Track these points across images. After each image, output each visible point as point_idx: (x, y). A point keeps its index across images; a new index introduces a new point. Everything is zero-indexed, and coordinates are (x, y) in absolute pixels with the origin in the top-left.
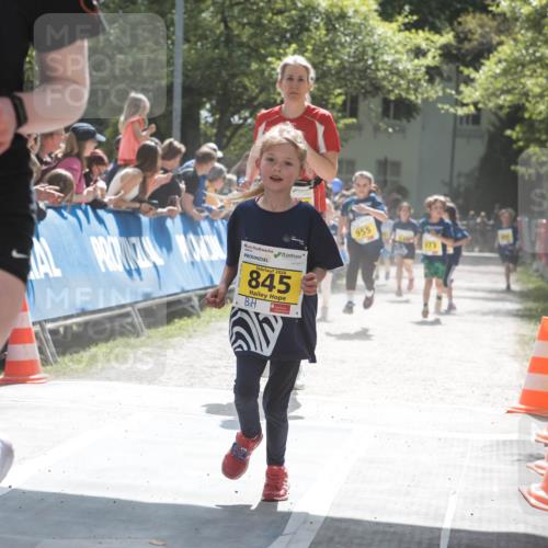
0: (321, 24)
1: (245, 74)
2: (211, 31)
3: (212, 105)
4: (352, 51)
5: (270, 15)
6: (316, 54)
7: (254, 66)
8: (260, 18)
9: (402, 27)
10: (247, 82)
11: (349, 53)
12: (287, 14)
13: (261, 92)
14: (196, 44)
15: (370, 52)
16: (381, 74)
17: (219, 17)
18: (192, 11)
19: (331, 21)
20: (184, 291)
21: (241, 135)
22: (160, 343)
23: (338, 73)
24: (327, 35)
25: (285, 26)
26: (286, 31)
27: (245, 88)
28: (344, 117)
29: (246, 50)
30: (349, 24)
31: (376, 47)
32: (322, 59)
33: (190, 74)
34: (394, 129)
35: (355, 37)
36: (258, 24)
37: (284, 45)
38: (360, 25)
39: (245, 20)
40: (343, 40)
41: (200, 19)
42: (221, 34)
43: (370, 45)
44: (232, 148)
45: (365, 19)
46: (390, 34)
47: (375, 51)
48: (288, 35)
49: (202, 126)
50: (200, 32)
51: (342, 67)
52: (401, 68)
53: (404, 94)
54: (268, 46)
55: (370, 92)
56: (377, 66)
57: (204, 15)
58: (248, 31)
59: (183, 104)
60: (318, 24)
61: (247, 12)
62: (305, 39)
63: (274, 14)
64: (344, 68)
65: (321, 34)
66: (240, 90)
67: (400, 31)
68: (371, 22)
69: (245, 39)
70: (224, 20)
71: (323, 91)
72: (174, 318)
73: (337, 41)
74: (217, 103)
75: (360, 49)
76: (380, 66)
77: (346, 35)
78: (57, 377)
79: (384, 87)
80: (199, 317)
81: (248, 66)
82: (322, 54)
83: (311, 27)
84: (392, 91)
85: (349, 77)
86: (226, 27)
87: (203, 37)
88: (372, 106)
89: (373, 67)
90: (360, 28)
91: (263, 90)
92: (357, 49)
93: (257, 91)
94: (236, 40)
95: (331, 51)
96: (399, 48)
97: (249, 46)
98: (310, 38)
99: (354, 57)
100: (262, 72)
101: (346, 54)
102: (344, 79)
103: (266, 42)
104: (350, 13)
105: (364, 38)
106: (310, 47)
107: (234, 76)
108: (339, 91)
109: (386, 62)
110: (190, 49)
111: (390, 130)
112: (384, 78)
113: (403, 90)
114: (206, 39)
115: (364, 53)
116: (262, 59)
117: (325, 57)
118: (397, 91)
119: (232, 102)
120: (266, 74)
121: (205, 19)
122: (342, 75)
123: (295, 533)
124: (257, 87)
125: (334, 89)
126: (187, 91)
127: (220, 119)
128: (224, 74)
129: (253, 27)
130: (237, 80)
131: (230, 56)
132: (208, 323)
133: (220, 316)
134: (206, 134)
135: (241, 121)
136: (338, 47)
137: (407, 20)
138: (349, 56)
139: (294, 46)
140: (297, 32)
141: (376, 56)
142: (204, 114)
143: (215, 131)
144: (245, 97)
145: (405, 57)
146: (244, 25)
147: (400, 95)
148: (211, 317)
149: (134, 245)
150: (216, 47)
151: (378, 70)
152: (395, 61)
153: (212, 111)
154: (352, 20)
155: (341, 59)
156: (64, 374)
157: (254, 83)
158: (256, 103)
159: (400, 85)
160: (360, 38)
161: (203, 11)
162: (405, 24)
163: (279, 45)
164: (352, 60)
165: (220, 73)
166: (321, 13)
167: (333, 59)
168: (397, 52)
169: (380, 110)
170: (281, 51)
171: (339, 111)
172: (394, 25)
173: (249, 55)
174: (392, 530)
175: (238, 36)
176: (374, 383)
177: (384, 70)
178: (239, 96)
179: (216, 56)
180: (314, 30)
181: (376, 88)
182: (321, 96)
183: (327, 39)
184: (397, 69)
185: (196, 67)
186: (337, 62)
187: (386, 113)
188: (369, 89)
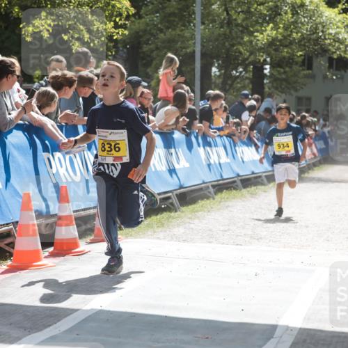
0: (289, 11)
1: (240, 44)
2: (218, 16)
3: (219, 64)
4: (309, 27)
5: (256, 6)
6: (286, 30)
7: (246, 39)
8: (249, 8)
9: (341, 11)
10: (241, 49)
11: (307, 28)
12: (267, 5)
13: (250, 55)
14: (208, 25)
15: (320, 28)
16: (328, 41)
17: (223, 8)
18: (206, 4)
19: (295, 8)
20: (204, 183)
21: (238, 83)
22: (190, 216)
23: (300, 41)
24: (292, 17)
25: (265, 12)
26: (266, 15)
27: (241, 53)
28: (303, 70)
29: (241, 29)
30: (307, 10)
31: (324, 24)
32: (289, 33)
33: (205, 44)
34: (336, 76)
35: (311, 18)
36: (248, 12)
37: (265, 25)
38: (313, 11)
39: (240, 10)
40: (303, 20)
41: (211, 9)
42: (224, 18)
43: (320, 23)
44: (232, 91)
45: (317, 6)
46: (333, 16)
47: (324, 27)
48: (267, 18)
49: (213, 78)
50: (211, 18)
51: (303, 38)
52: (340, 37)
53: (342, 54)
54: (255, 25)
55: (320, 54)
56: (325, 37)
57: (213, 7)
58: (242, 16)
59: (201, 64)
60: (287, 11)
61: (241, 4)
62: (278, 20)
63: (258, 5)
64: (304, 38)
65: (289, 17)
66: (237, 54)
67: (340, 13)
68: (321, 8)
69: (239, 22)
70: (226, 10)
71: (290, 53)
72: (198, 199)
73: (299, 21)
74: (223, 63)
75: (314, 26)
76: (327, 37)
77: (304, 17)
78: (127, 237)
79: (329, 50)
80: (214, 199)
81: (242, 38)
82: (290, 30)
83: (282, 13)
84: (335, 52)
85: (307, 44)
86: (228, 14)
87: (213, 21)
88: (322, 62)
89: (323, 37)
90: (314, 12)
91: (251, 53)
92: (312, 26)
93: (248, 54)
94: (234, 22)
95: (295, 28)
96: (339, 24)
97: (242, 26)
98: (282, 19)
99: (310, 31)
100: (251, 42)
101: (305, 30)
102: (304, 45)
103: (254, 23)
104: (307, 3)
105: (317, 19)
106: (281, 26)
107: (233, 45)
108: (301, 53)
109: (331, 34)
110: (205, 29)
111: (334, 77)
112: (330, 44)
113: (342, 51)
114: (215, 22)
115: (316, 28)
116: (251, 34)
117: (291, 31)
118: (338, 53)
119: (232, 62)
120: (254, 43)
121: (214, 9)
122: (303, 43)
123: (281, 337)
124: (248, 51)
125: (298, 51)
126: (203, 55)
127: (225, 73)
128: (227, 44)
129: (245, 14)
130: (235, 48)
131: (230, 32)
132: (220, 202)
133: (227, 198)
134: (215, 83)
135: (238, 74)
136: (300, 25)
137: (344, 7)
138: (307, 31)
139: (271, 25)
140: (273, 16)
141: (325, 30)
142: (214, 69)
143: (221, 80)
144: (240, 59)
145: (343, 30)
146: (239, 13)
147: (340, 55)
148: (221, 199)
149: (172, 154)
150: (222, 27)
151: (326, 39)
152: (336, 33)
153: (220, 68)
154: (309, 8)
155: (302, 33)
156: (131, 235)
157: (246, 50)
158: (247, 62)
159: (340, 48)
160: (314, 19)
161: (213, 4)
162: (342, 9)
163: (262, 25)
164: (308, 33)
165: (224, 43)
166: (288, 4)
167: (297, 33)
168: (338, 27)
169: (327, 65)
170: (263, 28)
171: (301, 66)
172: (336, 10)
173: (242, 32)
174: (343, 335)
175: (235, 20)
176: (328, 241)
177: (330, 39)
178: (236, 58)
179: (221, 32)
180: (284, 15)
181: (324, 51)
182: (289, 57)
183: (293, 20)
184: (338, 38)
185: (208, 40)
186: (299, 34)
187: (330, 66)
188: (320, 51)
